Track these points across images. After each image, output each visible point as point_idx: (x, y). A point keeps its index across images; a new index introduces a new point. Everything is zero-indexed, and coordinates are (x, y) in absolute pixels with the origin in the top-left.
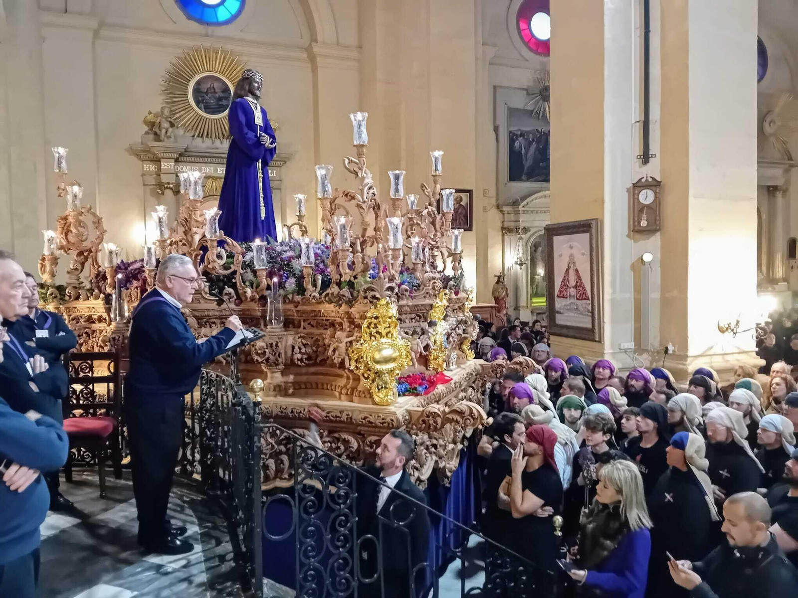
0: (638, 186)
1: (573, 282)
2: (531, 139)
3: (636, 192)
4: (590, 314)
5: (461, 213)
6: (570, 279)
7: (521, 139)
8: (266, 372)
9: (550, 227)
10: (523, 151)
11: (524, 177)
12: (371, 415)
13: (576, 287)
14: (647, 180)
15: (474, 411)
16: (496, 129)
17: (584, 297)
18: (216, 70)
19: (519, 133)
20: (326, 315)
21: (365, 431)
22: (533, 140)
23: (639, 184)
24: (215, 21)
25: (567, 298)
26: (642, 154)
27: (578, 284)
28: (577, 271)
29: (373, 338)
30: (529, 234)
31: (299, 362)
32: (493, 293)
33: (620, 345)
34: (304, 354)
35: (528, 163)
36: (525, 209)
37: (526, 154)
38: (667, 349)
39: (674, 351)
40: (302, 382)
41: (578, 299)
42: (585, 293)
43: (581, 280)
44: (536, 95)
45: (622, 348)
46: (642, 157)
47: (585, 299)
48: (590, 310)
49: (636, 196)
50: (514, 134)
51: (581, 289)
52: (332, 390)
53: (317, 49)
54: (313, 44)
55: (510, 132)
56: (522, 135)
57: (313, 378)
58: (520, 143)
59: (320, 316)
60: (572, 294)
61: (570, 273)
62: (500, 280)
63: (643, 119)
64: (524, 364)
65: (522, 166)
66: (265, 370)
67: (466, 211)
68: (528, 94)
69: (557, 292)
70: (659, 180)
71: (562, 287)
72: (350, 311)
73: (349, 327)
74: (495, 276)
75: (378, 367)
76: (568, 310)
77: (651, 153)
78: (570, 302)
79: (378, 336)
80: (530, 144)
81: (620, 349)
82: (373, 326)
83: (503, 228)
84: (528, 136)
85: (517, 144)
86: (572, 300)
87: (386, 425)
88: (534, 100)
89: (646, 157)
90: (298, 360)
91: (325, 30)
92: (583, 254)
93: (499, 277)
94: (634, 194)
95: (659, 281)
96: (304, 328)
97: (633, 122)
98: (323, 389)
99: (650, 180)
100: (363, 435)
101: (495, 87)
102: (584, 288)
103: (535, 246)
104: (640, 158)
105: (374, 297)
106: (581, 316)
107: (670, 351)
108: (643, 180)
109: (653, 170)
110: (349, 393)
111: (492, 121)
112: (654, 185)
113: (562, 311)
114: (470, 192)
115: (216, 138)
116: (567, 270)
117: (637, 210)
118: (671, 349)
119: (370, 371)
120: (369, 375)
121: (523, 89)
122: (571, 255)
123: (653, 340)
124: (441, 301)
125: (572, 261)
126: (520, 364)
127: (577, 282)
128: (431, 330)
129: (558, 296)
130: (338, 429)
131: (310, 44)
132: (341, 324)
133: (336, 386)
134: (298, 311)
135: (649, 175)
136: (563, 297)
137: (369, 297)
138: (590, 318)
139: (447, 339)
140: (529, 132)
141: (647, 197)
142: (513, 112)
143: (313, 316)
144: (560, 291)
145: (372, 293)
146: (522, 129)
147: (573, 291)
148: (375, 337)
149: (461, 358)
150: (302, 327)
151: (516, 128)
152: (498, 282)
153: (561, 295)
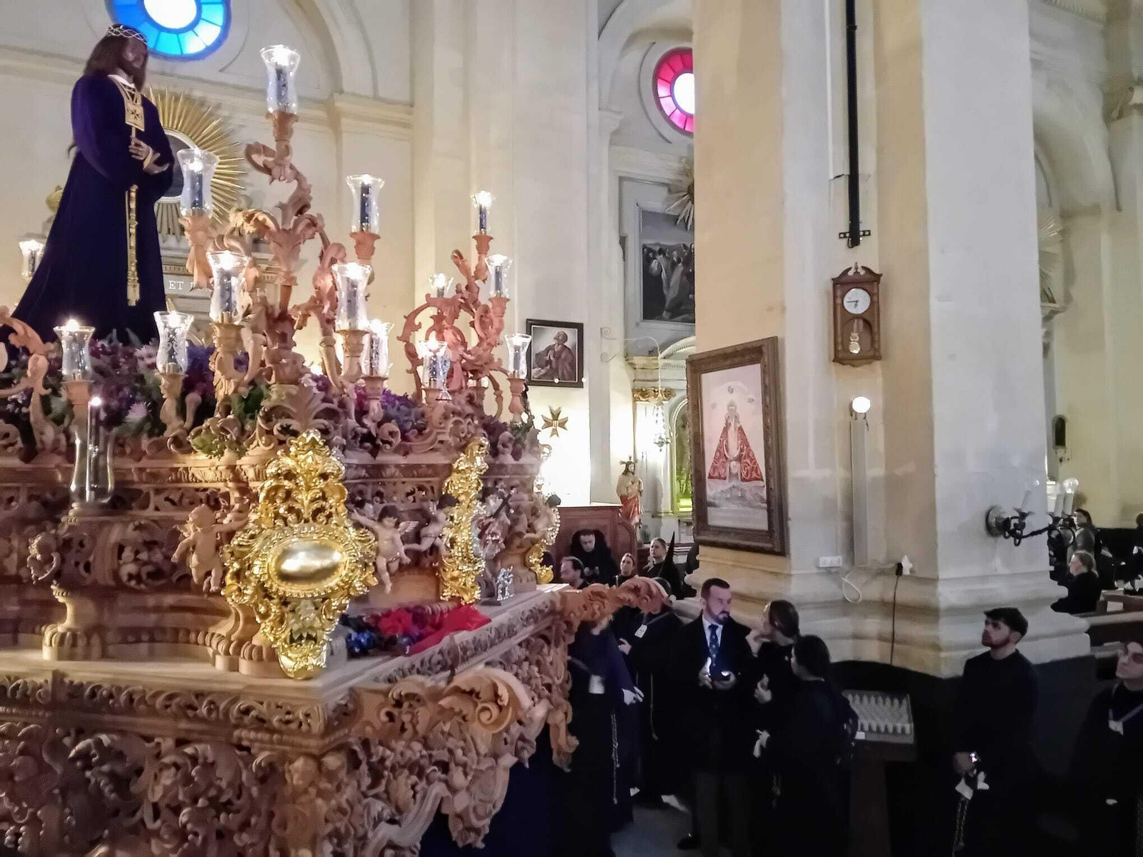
0: (842, 283)
1: (734, 452)
2: (675, 259)
3: (839, 293)
4: (765, 505)
5: (565, 359)
6: (730, 446)
7: (660, 257)
8: (63, 606)
9: (695, 358)
10: (664, 275)
11: (665, 314)
12: (262, 703)
13: (739, 459)
14: (856, 273)
15: (503, 691)
16: (623, 241)
17: (754, 475)
18: (175, 127)
19: (657, 249)
20: (199, 477)
21: (251, 741)
22: (679, 261)
23: (844, 279)
24: (178, 53)
25: (725, 479)
26: (848, 230)
27: (744, 453)
28: (741, 429)
29: (279, 523)
30: (674, 400)
31: (133, 583)
32: (618, 491)
33: (817, 561)
34: (146, 563)
35: (671, 294)
36: (667, 361)
37: (669, 280)
38: (900, 567)
39: (911, 571)
40: (144, 628)
41: (743, 480)
42: (756, 469)
43: (748, 446)
44: (681, 194)
45: (821, 566)
46: (848, 235)
47: (756, 479)
48: (765, 497)
49: (839, 301)
50: (650, 250)
51: (748, 461)
52: (205, 644)
53: (340, 104)
54: (336, 95)
55: (644, 247)
56: (661, 252)
57: (171, 619)
58: (659, 265)
59: (189, 482)
60: (734, 471)
61: (729, 433)
62: (629, 469)
63: (847, 171)
64: (643, 592)
65: (663, 298)
66: (61, 600)
67: (574, 359)
68: (670, 191)
69: (708, 469)
70: (877, 271)
71: (716, 460)
72: (238, 463)
73: (241, 500)
74: (623, 463)
75: (293, 590)
76: (727, 499)
77: (862, 227)
78: (732, 484)
79: (291, 518)
80: (674, 265)
81: (819, 568)
82: (281, 494)
83: (634, 391)
84: (671, 253)
85: (654, 264)
86: (735, 483)
87: (294, 726)
88: (679, 202)
89: (854, 236)
90: (131, 577)
91: (355, 73)
92: (751, 401)
93: (628, 464)
94: (835, 297)
95: (881, 447)
96: (157, 509)
97: (832, 177)
98: (188, 642)
99: (862, 272)
100: (248, 749)
101: (621, 179)
102: (753, 460)
103: (683, 418)
104: (845, 237)
105: (286, 430)
106: (750, 509)
107: (906, 571)
108: (851, 273)
109: (867, 255)
110: (231, 651)
111: (617, 229)
112: (870, 281)
113: (717, 502)
114: (579, 327)
115: (169, 233)
116: (726, 430)
117: (841, 322)
118: (907, 566)
119: (271, 598)
120: (268, 607)
121: (664, 184)
122: (731, 404)
123: (875, 550)
124: (472, 460)
125: (732, 415)
126: (636, 590)
127: (742, 450)
128: (441, 515)
129: (710, 477)
130: (195, 736)
131: (331, 95)
132: (226, 496)
133: (213, 634)
134: (141, 470)
135: (859, 266)
136: (719, 478)
137: (275, 432)
138: (765, 513)
139: (480, 536)
140: (672, 248)
141: (857, 301)
142: (648, 217)
143: (173, 482)
144: (714, 468)
145: (285, 422)
146: (662, 243)
147: (735, 467)
148: (285, 519)
149: (524, 581)
150: (152, 506)
151: (653, 242)
152: (626, 472)
153: (716, 474)
